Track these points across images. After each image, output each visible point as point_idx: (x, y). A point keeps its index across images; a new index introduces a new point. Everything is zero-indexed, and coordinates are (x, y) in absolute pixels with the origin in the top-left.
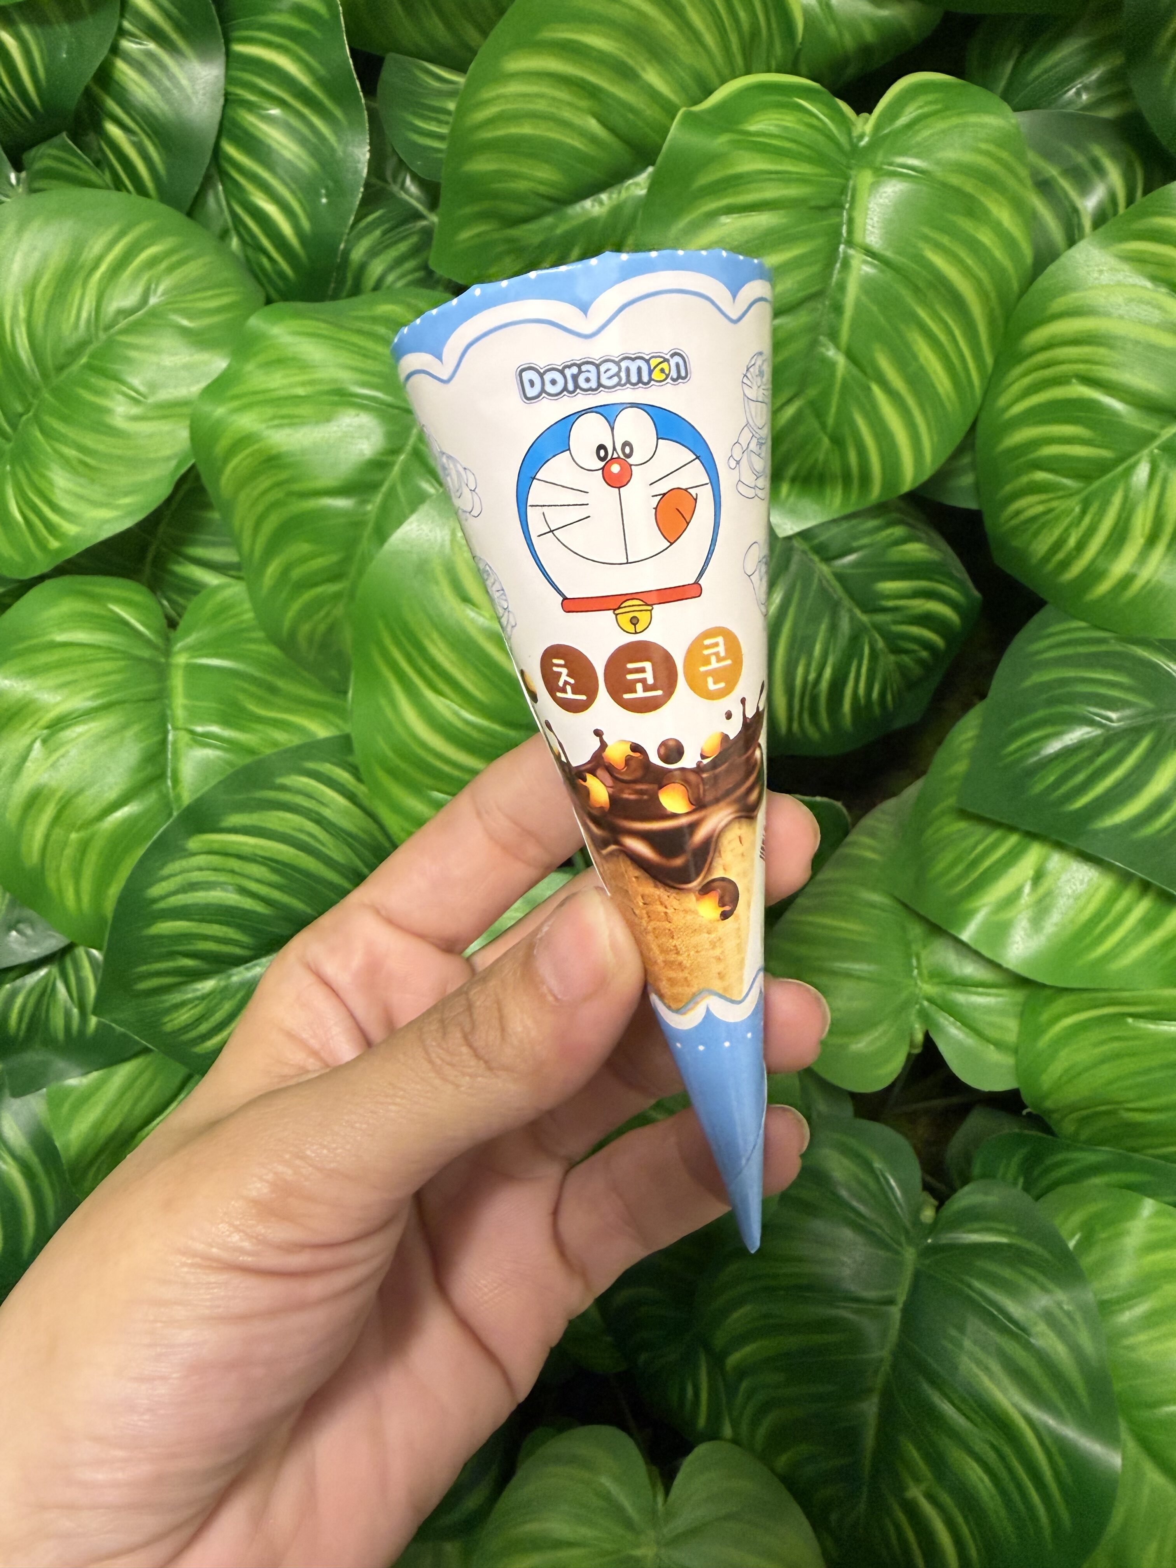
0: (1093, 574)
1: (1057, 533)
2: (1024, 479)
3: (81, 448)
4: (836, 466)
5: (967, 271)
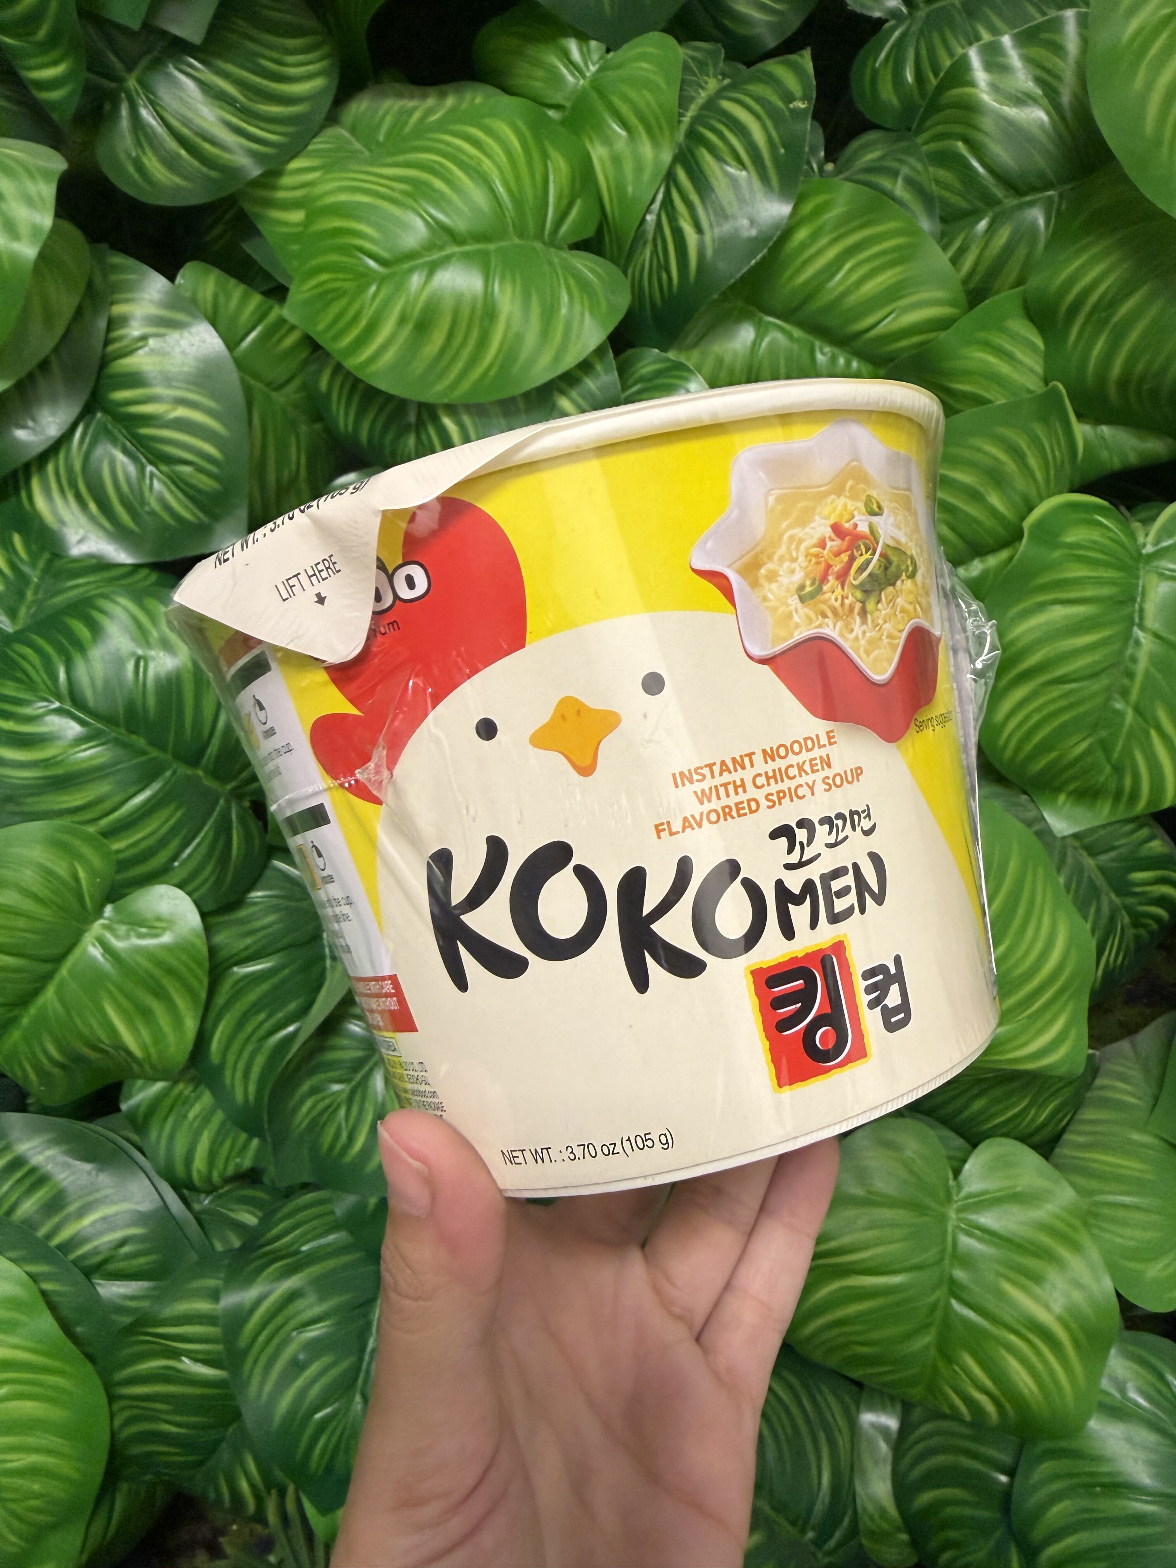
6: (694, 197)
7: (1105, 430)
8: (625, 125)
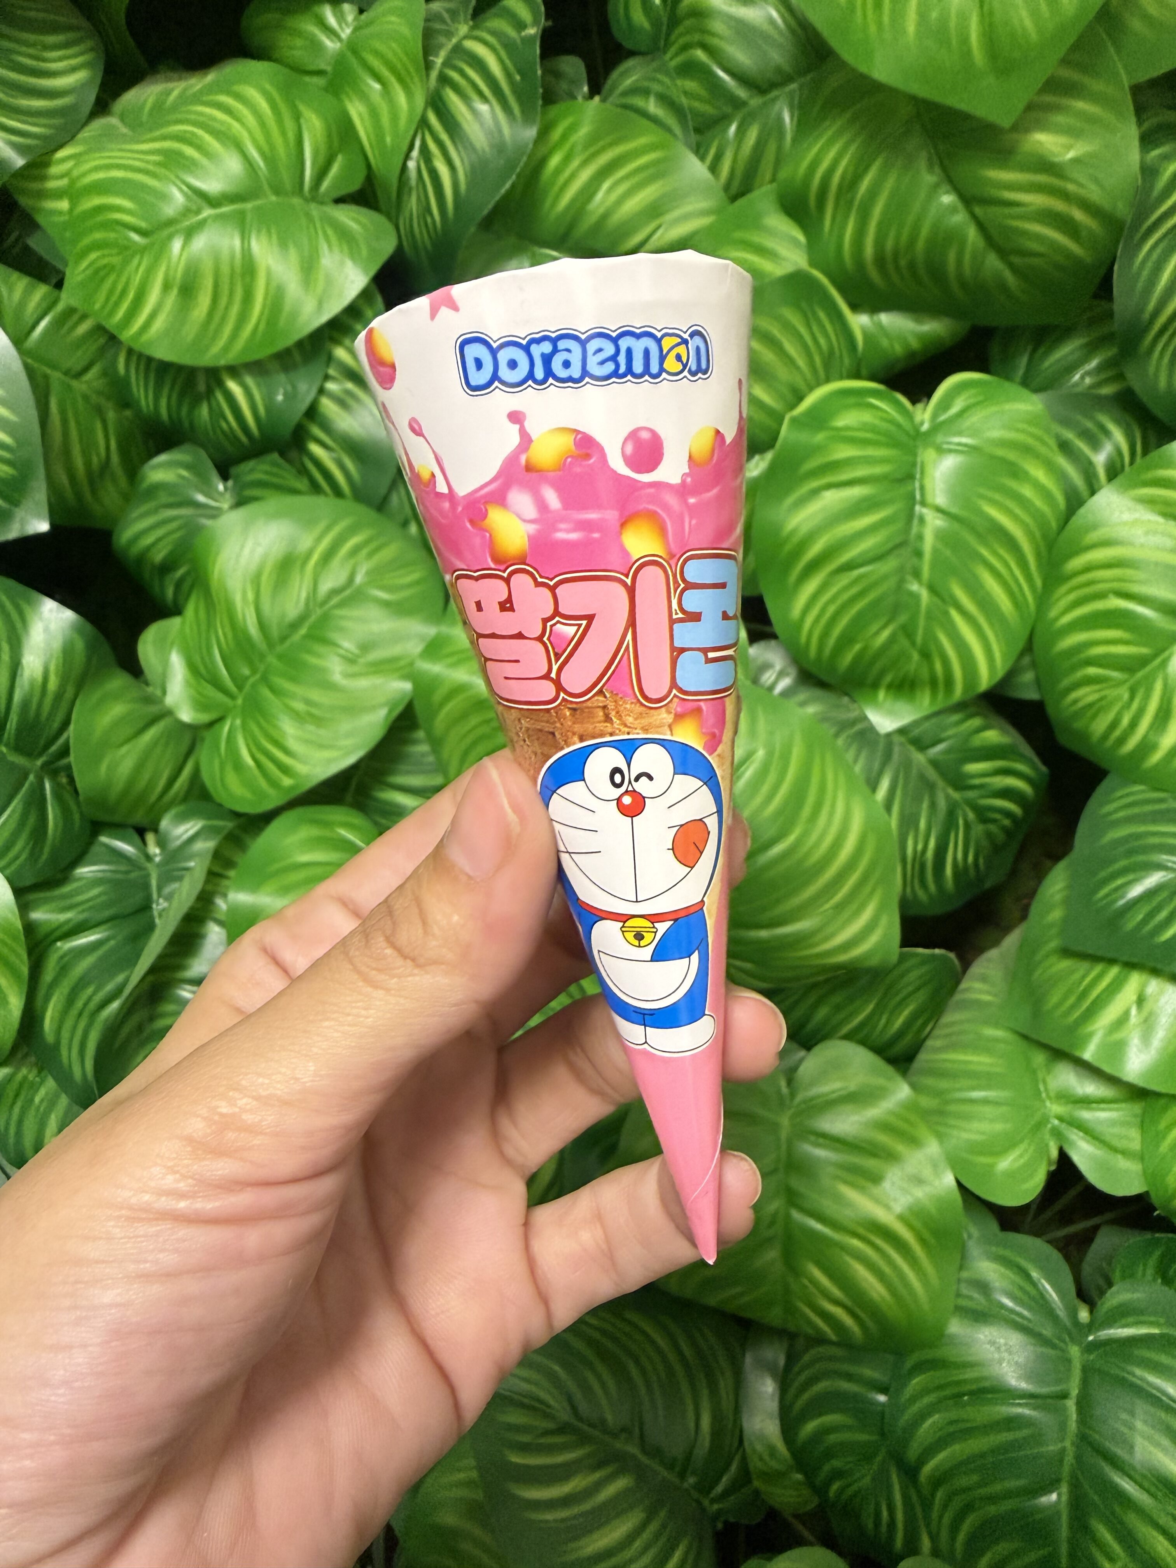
0: (1146, 747)
1: (1110, 716)
2: (1079, 674)
3: (308, 702)
4: (925, 674)
5: (1015, 518)
6: (444, 137)
7: (884, 318)
8: (378, 78)
